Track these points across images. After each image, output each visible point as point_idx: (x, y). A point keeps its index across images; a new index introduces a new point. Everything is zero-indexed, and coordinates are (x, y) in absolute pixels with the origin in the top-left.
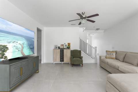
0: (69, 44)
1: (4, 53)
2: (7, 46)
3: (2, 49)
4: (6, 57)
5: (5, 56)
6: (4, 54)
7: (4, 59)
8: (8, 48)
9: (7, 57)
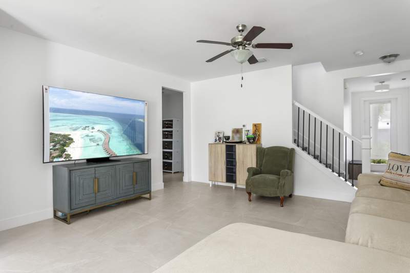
0: (257, 127)
1: (65, 148)
2: (70, 136)
3: (61, 141)
4: (68, 156)
5: (66, 154)
6: (64, 151)
7: (65, 158)
8: (72, 139)
9: (71, 156)
